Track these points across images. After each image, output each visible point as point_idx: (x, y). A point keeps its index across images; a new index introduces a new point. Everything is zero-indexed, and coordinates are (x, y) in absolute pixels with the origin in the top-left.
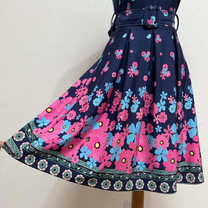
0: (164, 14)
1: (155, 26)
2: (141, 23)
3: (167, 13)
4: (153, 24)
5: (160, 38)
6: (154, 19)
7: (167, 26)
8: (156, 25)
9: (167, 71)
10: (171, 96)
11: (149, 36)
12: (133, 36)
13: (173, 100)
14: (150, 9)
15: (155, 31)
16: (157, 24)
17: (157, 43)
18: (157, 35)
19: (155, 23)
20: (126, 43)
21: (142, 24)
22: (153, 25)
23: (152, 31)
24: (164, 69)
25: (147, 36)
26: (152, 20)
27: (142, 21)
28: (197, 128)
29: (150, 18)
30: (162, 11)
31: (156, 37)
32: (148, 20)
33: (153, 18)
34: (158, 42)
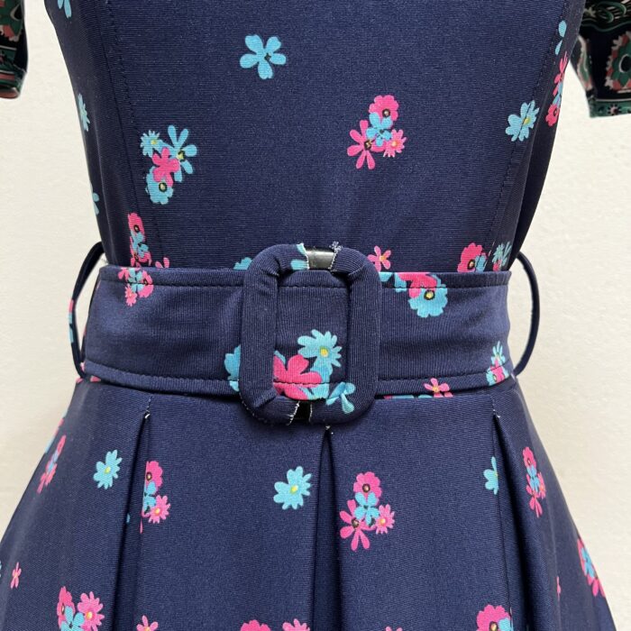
0: (413, 305)
1: (338, 404)
2: (224, 374)
3: (442, 291)
4: (320, 392)
5: (382, 502)
6: (324, 353)
7: (445, 387)
8: (343, 397)
11: (294, 489)
12: (161, 492)
14: (290, 271)
15: (344, 443)
16: (351, 388)
18: (361, 479)
19: (334, 381)
20: (125, 526)
21: (234, 385)
22: (323, 401)
25: (279, 486)
26: (312, 361)
27: (232, 361)
30: (392, 279)
31: (352, 496)
32: (280, 357)
33: (321, 347)
34: (366, 544)
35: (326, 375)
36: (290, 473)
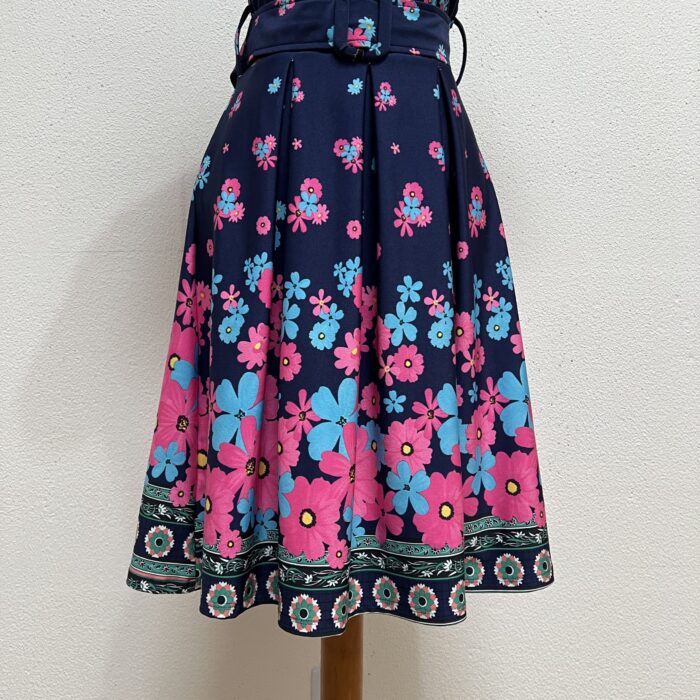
0: (405, 14)
1: (374, 51)
2: (326, 39)
3: (417, 10)
4: (368, 44)
5: (391, 94)
6: (369, 28)
7: (418, 52)
8: (376, 48)
9: (419, 208)
10: (434, 292)
11: (356, 87)
12: (300, 90)
13: (442, 303)
15: (375, 70)
16: (380, 45)
17: (380, 109)
18: (383, 84)
19: (374, 41)
20: (283, 110)
21: (331, 44)
22: (368, 48)
23: (364, 68)
24: (407, 199)
25: (349, 86)
26: (364, 30)
27: (330, 32)
28: (527, 400)
29: (355, 25)
30: (397, 1)
31: (380, 90)
32: (351, 30)
33: (367, 23)
34: (385, 109)
35: (370, 37)
36: (354, 81)
